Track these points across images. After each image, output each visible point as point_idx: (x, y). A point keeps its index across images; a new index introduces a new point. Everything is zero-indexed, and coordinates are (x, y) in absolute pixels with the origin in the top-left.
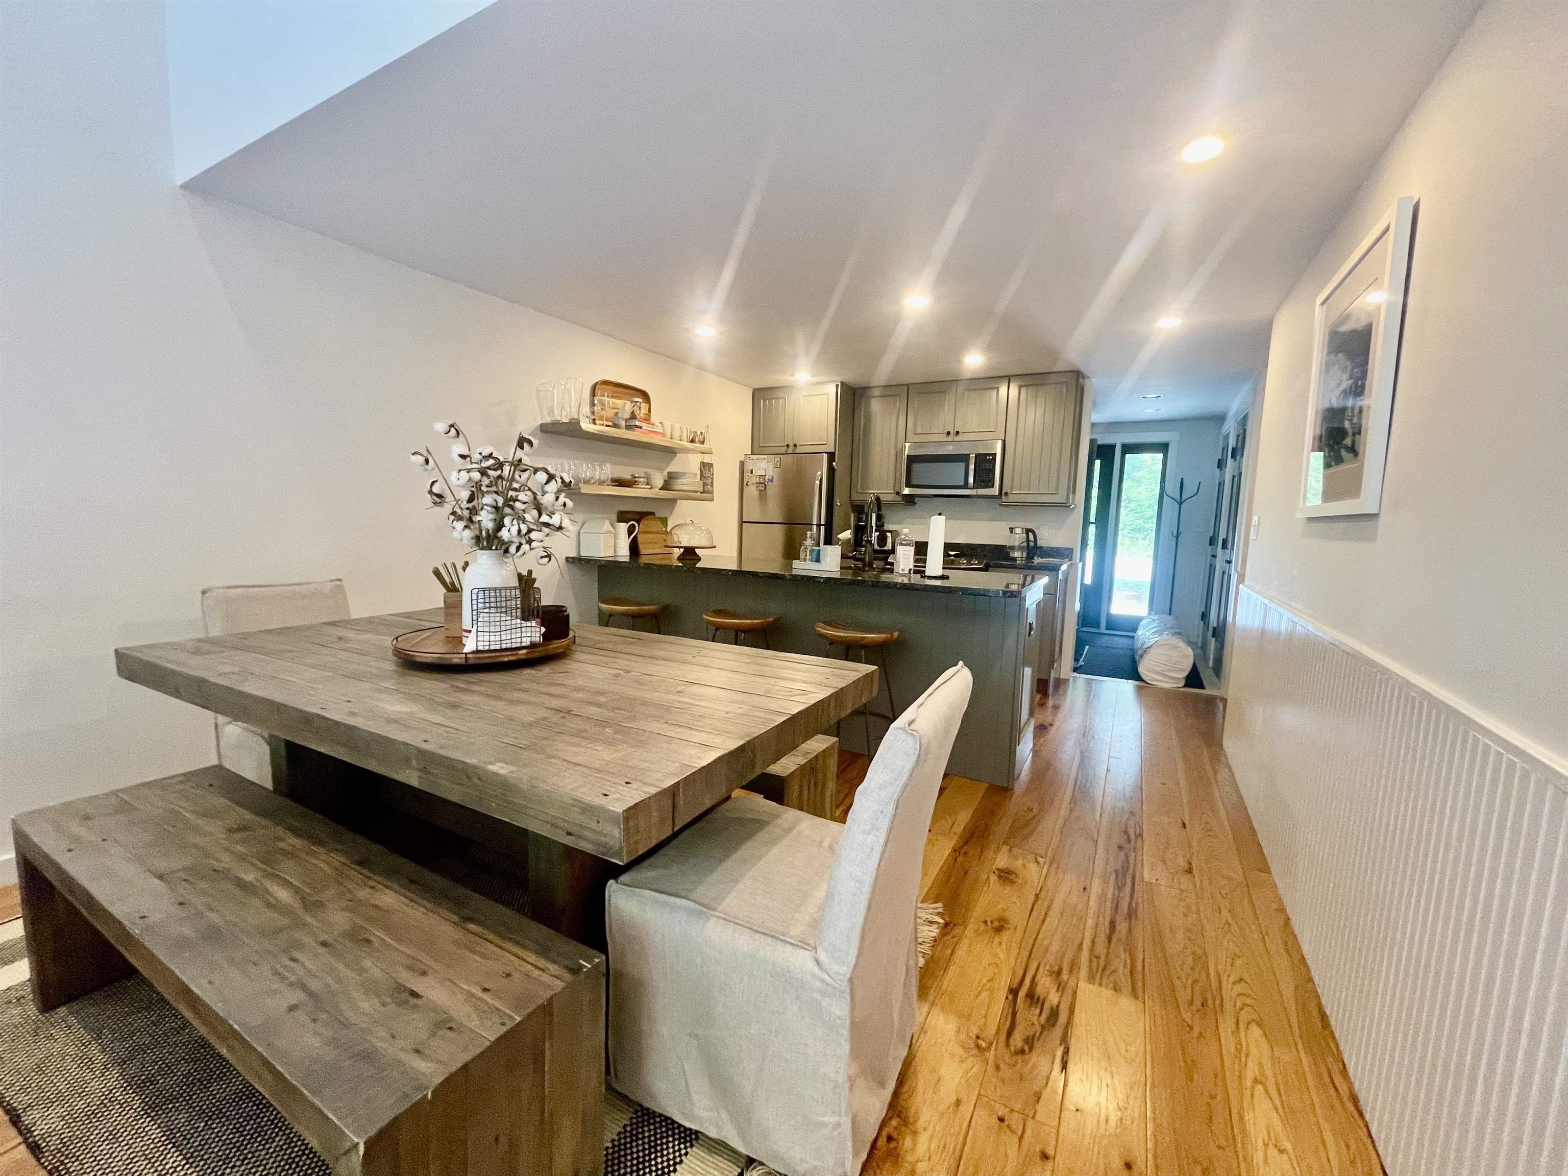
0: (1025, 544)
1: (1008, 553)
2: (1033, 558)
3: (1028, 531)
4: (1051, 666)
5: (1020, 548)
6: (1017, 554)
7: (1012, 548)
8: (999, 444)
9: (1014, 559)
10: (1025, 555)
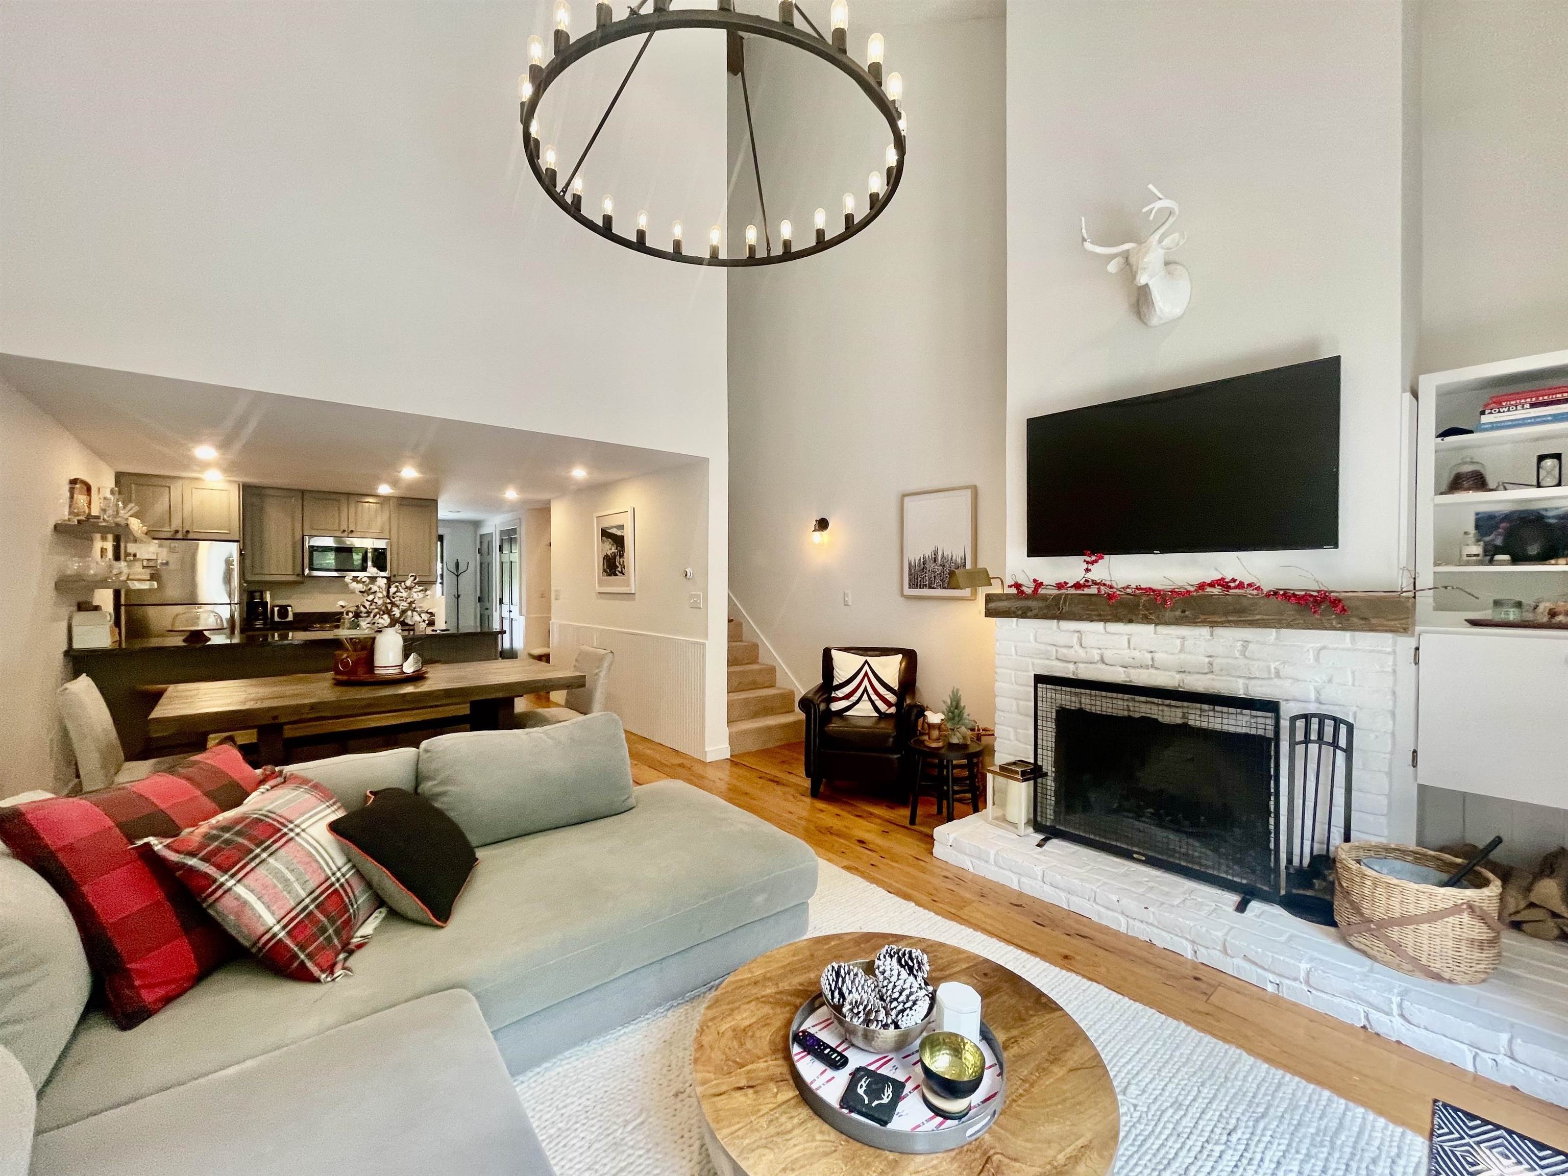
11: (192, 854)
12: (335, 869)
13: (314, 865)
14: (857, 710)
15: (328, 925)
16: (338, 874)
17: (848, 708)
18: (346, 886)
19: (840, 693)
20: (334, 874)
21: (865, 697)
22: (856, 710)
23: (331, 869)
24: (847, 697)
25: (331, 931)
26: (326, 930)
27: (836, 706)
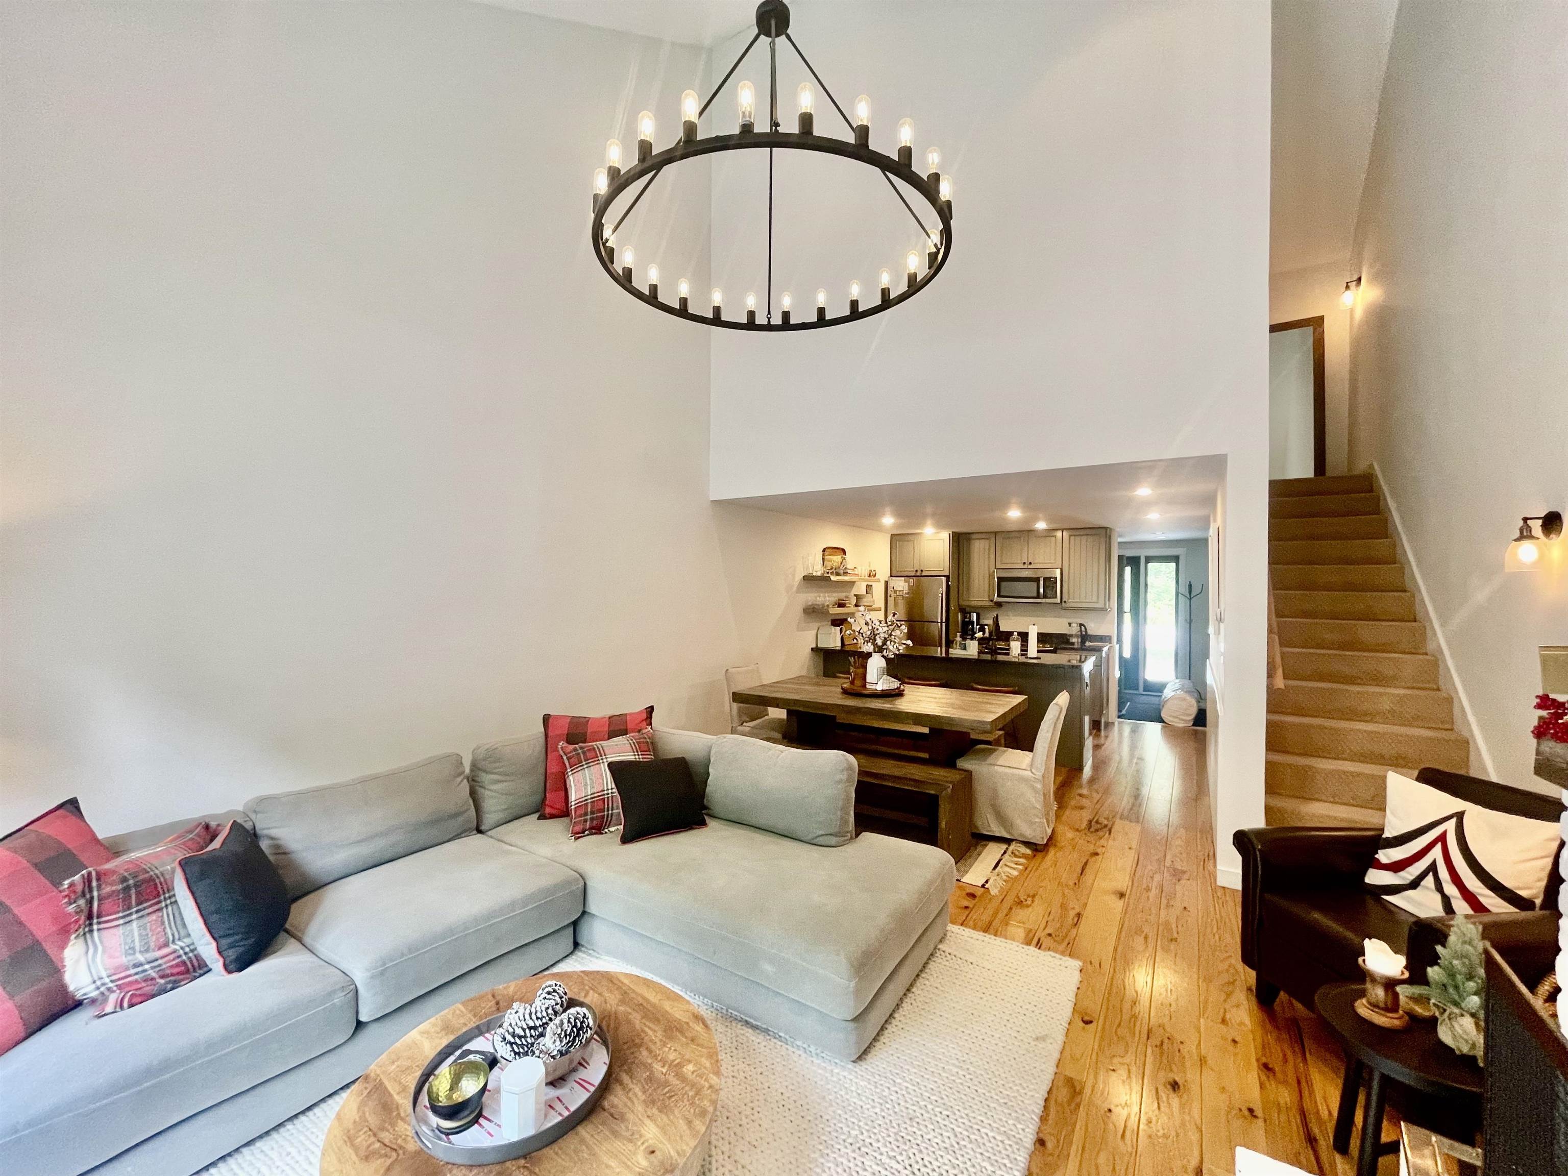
0: (1079, 633)
1: (1068, 640)
2: (1085, 642)
3: (1081, 625)
4: (1101, 713)
5: (1076, 636)
6: (1074, 640)
7: (1071, 636)
8: (1058, 571)
9: (1073, 644)
10: (1080, 640)
11: (565, 754)
12: (610, 787)
13: (601, 781)
14: (1409, 900)
15: (589, 813)
16: (610, 791)
17: (1395, 890)
18: (610, 799)
19: (1385, 856)
20: (608, 790)
21: (1429, 880)
22: (1405, 899)
23: (607, 786)
24: (1397, 867)
25: (589, 817)
26: (587, 815)
27: (1375, 877)
